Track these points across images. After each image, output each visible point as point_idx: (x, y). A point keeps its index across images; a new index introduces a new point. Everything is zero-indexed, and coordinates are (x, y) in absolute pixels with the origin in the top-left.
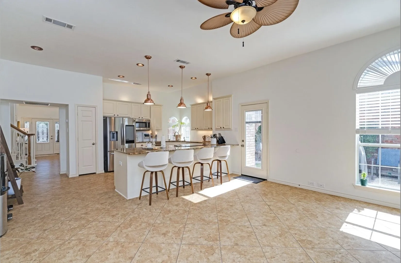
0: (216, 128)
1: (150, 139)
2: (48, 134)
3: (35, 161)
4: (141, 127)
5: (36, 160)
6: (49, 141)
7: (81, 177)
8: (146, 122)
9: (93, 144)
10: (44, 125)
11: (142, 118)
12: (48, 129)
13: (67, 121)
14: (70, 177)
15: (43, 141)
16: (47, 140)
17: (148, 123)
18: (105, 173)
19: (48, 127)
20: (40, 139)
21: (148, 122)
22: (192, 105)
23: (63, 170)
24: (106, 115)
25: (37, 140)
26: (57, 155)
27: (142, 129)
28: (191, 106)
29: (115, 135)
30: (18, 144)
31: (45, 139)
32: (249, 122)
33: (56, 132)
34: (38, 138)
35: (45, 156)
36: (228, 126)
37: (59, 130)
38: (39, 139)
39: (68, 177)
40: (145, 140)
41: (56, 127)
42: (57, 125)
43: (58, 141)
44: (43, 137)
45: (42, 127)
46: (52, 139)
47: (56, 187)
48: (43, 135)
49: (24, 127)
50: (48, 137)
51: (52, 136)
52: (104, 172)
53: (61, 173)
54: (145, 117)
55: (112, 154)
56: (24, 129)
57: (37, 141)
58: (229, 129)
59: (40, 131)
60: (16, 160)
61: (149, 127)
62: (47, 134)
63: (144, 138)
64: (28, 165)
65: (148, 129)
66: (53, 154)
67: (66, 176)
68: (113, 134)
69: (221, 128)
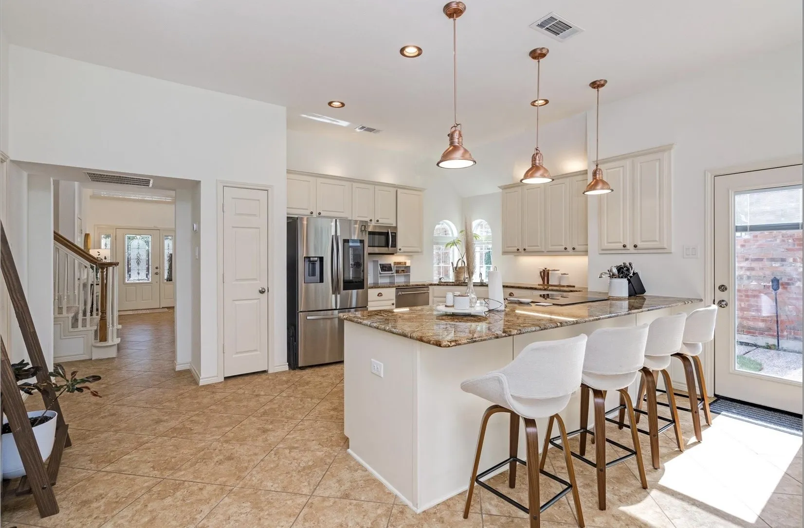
0: (604, 248)
1: (391, 277)
2: (150, 264)
3: (118, 330)
4: (376, 245)
5: (120, 327)
6: (150, 279)
7: (230, 382)
8: (388, 233)
9: (262, 292)
10: (142, 242)
11: (378, 221)
12: (149, 252)
13: (195, 229)
14: (202, 382)
15: (139, 280)
16: (147, 277)
17: (391, 235)
18: (292, 372)
19: (150, 249)
20: (132, 274)
21: (391, 233)
22: (505, 188)
23: (183, 361)
24: (295, 213)
25: (127, 275)
26: (166, 310)
27: (376, 250)
28: (501, 190)
29: (316, 265)
30: (85, 285)
31: (143, 275)
32: (751, 226)
33: (166, 258)
34: (128, 272)
35: (140, 312)
36: (656, 241)
37: (171, 254)
38: (130, 275)
39: (197, 383)
40: (381, 281)
41: (166, 247)
42: (168, 244)
43: (170, 279)
44: (138, 270)
45: (138, 246)
46: (157, 274)
47: (165, 424)
48: (138, 264)
49: (100, 248)
50: (150, 269)
51: (157, 268)
52: (286, 368)
53: (178, 368)
54: (384, 218)
55: (308, 318)
56: (98, 250)
57: (125, 277)
58: (660, 250)
59: (133, 256)
60: (72, 330)
61: (394, 245)
62: (148, 264)
63: (380, 274)
64: (100, 341)
65: (391, 249)
66: (160, 308)
67: (189, 376)
68: (314, 263)
69: (624, 246)
